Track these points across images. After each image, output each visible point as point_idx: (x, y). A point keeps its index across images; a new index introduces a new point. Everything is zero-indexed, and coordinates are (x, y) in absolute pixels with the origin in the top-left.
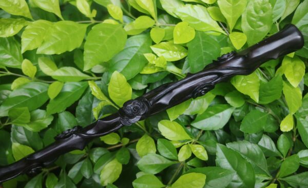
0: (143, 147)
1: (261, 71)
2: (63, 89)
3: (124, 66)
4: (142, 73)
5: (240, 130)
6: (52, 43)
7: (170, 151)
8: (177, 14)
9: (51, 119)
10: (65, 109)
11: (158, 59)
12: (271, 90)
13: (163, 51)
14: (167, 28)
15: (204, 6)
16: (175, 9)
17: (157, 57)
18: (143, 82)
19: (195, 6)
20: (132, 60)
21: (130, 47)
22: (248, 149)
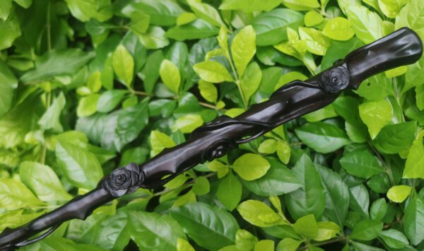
1: (404, 119)
2: (193, 22)
3: (262, 32)
4: (275, 47)
9: (166, 43)
10: (184, 39)
11: (300, 41)
12: (398, 138)
13: (310, 38)
17: (300, 38)
18: (272, 57)
19: (371, 13)
20: (274, 30)
21: (279, 18)
22: (335, 185)
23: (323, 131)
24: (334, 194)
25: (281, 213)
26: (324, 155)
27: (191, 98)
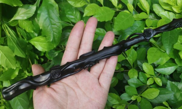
0: (131, 73)
5: (180, 77)
6: (99, 16)
7: (144, 79)
8: (160, 15)
14: (154, 20)
15: (174, 13)
16: (159, 12)
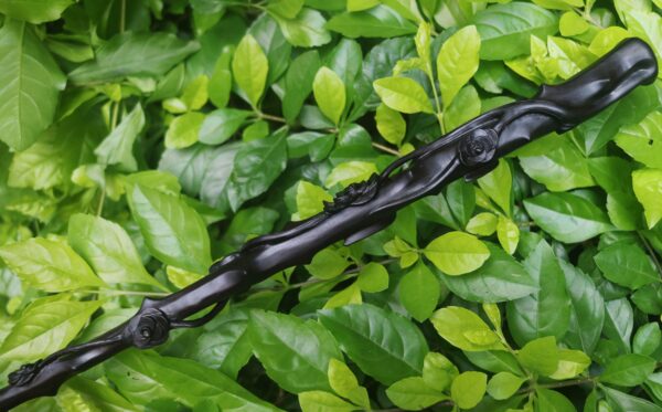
2: (373, 9)
4: (507, 64)
9: (326, 40)
10: (357, 36)
11: (547, 59)
13: (565, 56)
17: (548, 55)
18: (499, 80)
20: (507, 36)
21: (517, 17)
22: (584, 295)
23: (569, 207)
24: (581, 310)
25: (499, 332)
26: (565, 246)
27: (360, 133)
